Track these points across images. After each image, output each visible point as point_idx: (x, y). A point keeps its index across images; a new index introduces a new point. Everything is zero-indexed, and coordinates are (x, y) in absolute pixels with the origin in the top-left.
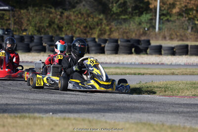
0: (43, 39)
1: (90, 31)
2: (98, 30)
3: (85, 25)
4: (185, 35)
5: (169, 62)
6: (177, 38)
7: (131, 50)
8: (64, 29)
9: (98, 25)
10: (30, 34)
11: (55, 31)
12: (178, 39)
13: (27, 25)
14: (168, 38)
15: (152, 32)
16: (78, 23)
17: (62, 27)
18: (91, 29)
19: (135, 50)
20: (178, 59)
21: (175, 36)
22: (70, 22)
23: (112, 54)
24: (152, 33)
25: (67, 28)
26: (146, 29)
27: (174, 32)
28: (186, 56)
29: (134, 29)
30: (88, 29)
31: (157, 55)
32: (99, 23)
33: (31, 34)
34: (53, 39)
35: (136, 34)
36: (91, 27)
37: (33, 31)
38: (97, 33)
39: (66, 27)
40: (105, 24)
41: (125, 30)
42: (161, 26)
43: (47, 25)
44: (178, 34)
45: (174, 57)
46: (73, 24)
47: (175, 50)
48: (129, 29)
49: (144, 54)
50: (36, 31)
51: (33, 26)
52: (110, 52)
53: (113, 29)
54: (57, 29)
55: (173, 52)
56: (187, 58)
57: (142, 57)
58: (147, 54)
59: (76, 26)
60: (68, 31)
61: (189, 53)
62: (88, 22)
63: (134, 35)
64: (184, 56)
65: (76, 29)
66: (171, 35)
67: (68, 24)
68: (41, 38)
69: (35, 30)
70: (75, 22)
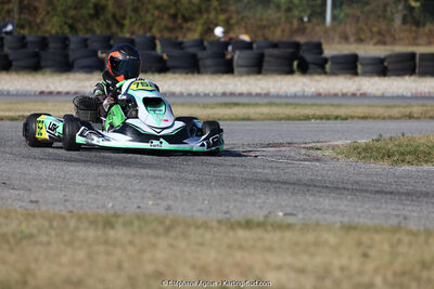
0: (89, 42)
1: (185, 25)
2: (201, 21)
3: (172, 11)
4: (389, 31)
5: (377, 90)
6: (371, 39)
7: (291, 65)
8: (127, 22)
9: (200, 12)
10: (53, 32)
11: (109, 26)
12: (375, 40)
13: (48, 13)
14: (352, 39)
15: (318, 24)
16: (158, 8)
17: (124, 18)
18: (186, 19)
19: (298, 66)
20: (395, 83)
21: (369, 34)
22: (140, 5)
23: (249, 73)
24: (318, 29)
25: (134, 20)
26: (306, 19)
27: (366, 24)
28: (413, 78)
29: (279, 18)
30: (180, 21)
31: (348, 76)
32: (203, 6)
33: (57, 33)
34: (112, 42)
35: (283, 31)
36: (187, 15)
37: (61, 27)
38: (200, 28)
39: (131, 18)
40: (215, 9)
41: (259, 23)
42: (336, 12)
43: (92, 12)
44: (375, 29)
45: (386, 78)
46: (147, 11)
47: (386, 64)
48: (267, 20)
49: (320, 74)
50: (66, 27)
51: (58, 16)
52: (244, 69)
53: (232, 21)
54: (111, 20)
55: (381, 68)
56: (414, 81)
57: (318, 81)
58: (325, 73)
59: (153, 15)
60: (137, 26)
61: (417, 71)
62: (178, 5)
63: (279, 33)
64: (407, 78)
65: (154, 22)
66: (359, 31)
67: (136, 10)
68: (86, 40)
69: (66, 23)
70: (150, 7)
